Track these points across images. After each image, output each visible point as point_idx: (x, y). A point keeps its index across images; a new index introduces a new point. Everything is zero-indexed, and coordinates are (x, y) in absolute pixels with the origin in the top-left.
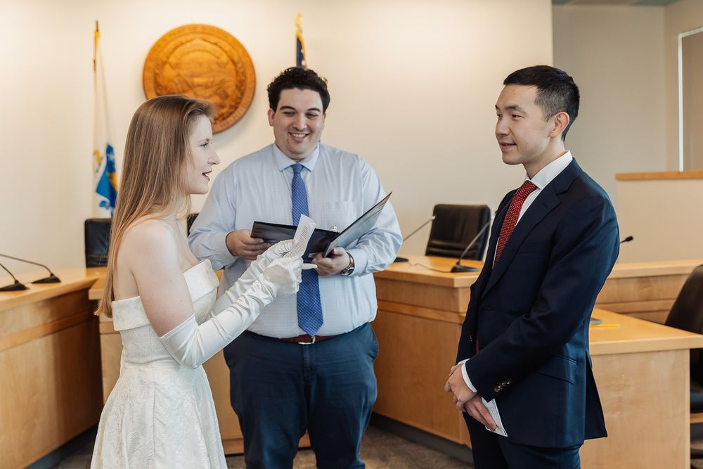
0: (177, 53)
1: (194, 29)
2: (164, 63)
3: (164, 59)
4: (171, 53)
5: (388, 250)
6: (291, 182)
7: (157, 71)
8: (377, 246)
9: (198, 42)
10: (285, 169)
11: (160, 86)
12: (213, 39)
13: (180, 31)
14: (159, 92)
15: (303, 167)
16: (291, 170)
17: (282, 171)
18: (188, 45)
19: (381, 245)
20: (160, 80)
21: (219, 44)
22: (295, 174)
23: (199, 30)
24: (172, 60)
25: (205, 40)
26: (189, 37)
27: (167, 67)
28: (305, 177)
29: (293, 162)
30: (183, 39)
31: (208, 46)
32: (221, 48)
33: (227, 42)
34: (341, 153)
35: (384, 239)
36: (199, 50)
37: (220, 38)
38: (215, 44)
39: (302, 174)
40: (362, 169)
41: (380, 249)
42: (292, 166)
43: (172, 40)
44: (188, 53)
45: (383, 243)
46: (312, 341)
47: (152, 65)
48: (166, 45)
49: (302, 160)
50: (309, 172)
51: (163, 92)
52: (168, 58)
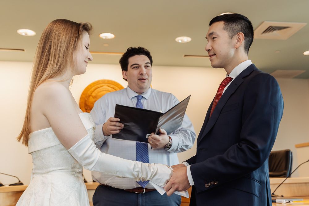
0: (96, 91)
1: (104, 82)
2: (90, 96)
3: (90, 94)
4: (93, 91)
5: (189, 138)
6: (136, 104)
7: (86, 99)
8: (184, 136)
9: (105, 87)
10: (133, 98)
11: (87, 105)
12: (112, 86)
13: (98, 82)
14: (86, 108)
15: (143, 97)
16: (136, 98)
17: (131, 99)
18: (101, 88)
19: (186, 135)
20: (87, 103)
21: (115, 88)
22: (138, 100)
23: (106, 82)
24: (94, 94)
25: (108, 86)
26: (101, 85)
27: (91, 97)
28: (144, 102)
29: (137, 95)
30: (99, 86)
31: (110, 89)
32: (115, 89)
33: (118, 87)
34: (162, 92)
35: (187, 133)
36: (105, 91)
37: (115, 85)
38: (113, 88)
39: (142, 101)
40: (174, 99)
41: (185, 137)
42: (136, 96)
43: (94, 86)
44: (101, 92)
45: (187, 135)
46: (143, 192)
47: (84, 96)
48: (91, 88)
49: (142, 93)
50: (145, 100)
51: (88, 108)
52: (91, 93)
